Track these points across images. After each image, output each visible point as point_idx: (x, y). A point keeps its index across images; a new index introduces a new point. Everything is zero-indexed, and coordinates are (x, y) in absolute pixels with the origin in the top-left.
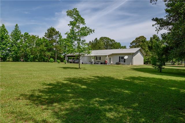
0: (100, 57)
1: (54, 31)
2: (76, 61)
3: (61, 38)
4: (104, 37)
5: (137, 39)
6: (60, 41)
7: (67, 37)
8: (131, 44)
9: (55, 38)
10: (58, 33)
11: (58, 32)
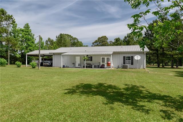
0: (91, 57)
1: (3, 14)
2: (48, 62)
3: (16, 27)
4: (65, 34)
5: (99, 39)
6: (14, 31)
7: (24, 27)
8: (93, 44)
9: (5, 26)
10: (12, 19)
11: (12, 16)
